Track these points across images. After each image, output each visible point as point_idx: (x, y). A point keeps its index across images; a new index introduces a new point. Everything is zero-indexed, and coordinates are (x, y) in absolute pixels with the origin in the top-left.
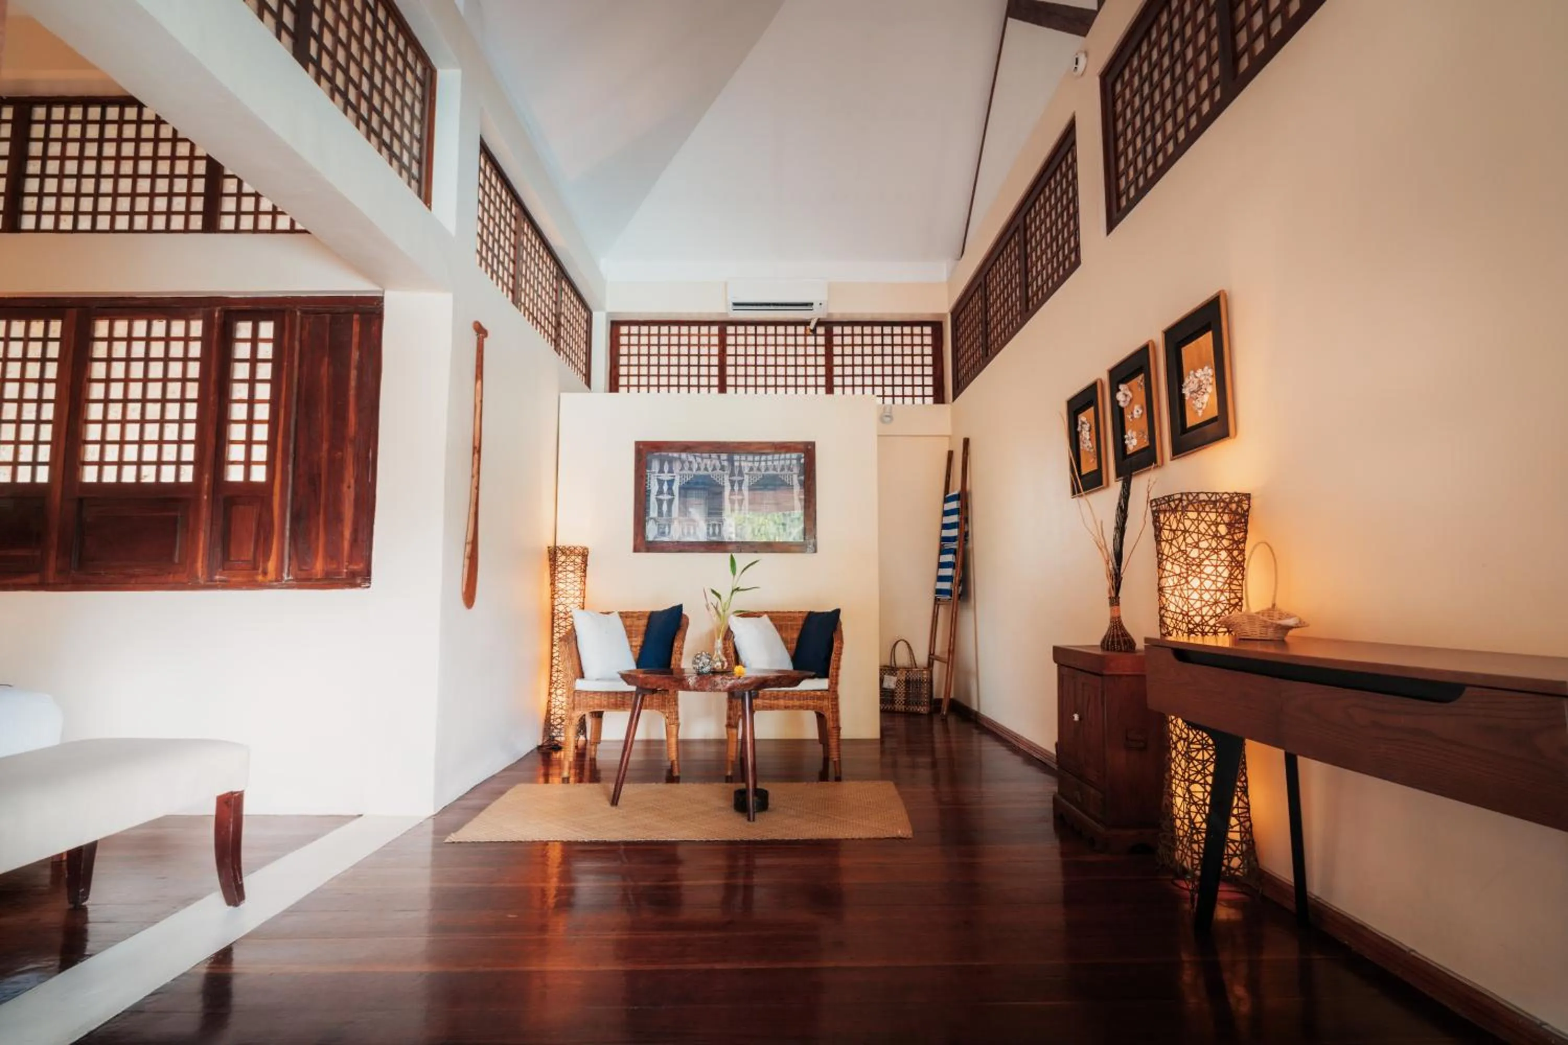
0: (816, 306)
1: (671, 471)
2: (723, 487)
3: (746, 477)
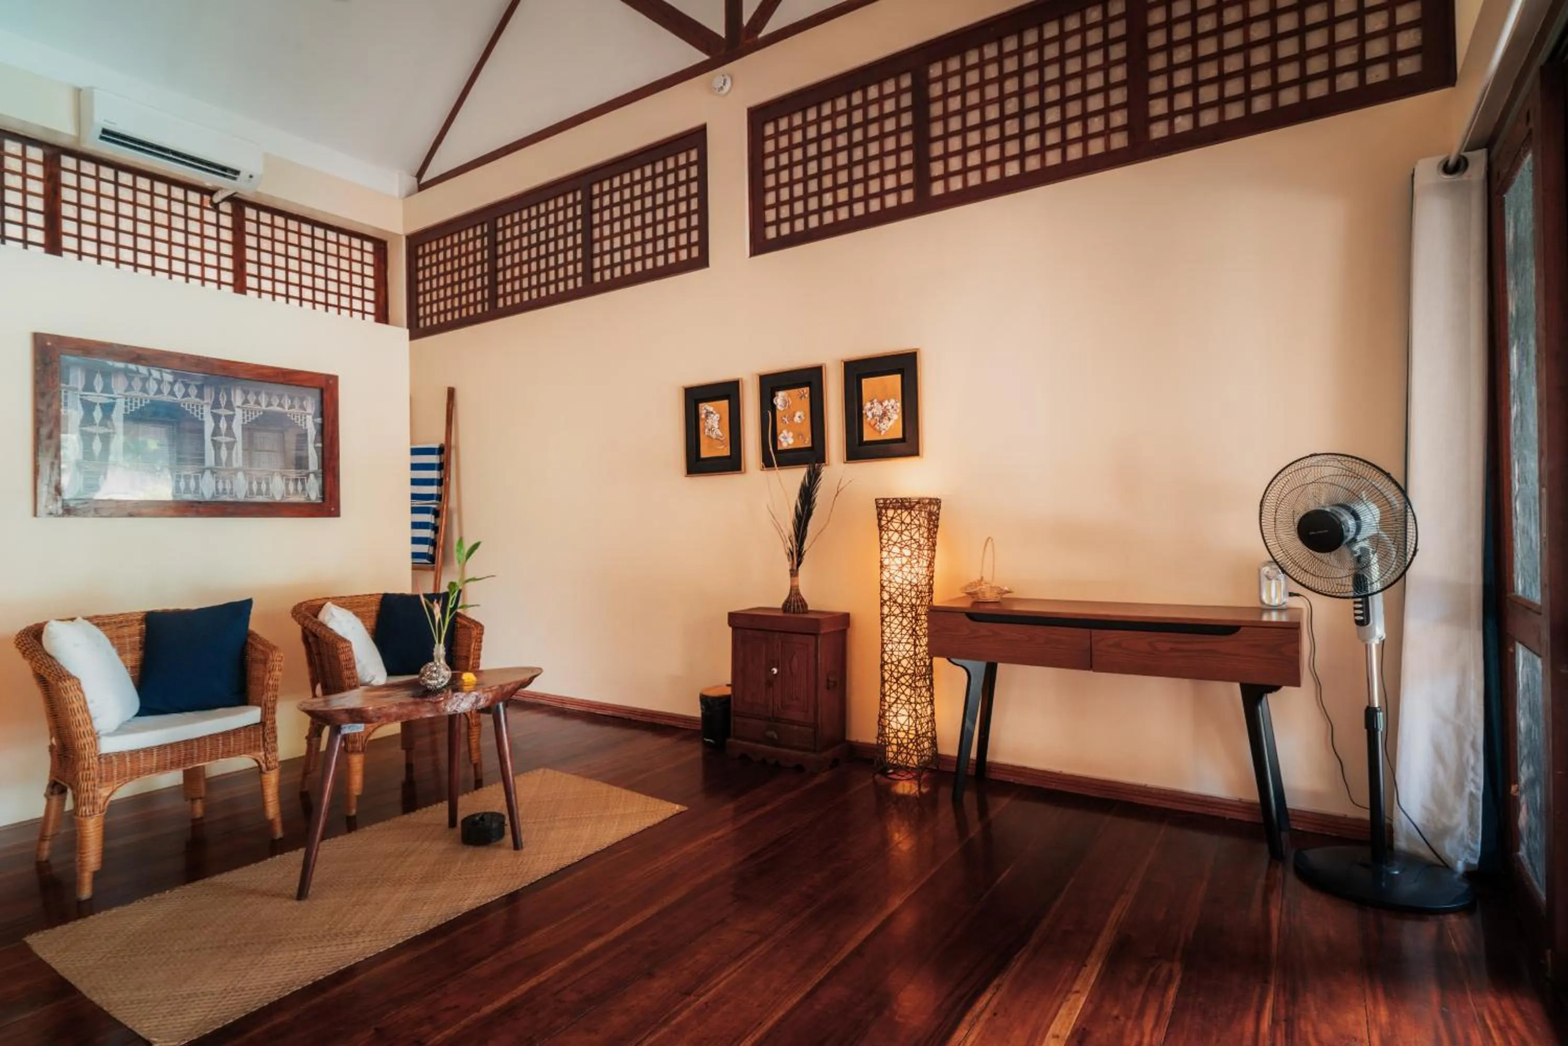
0: (243, 177)
1: (107, 389)
2: (202, 423)
3: (239, 413)
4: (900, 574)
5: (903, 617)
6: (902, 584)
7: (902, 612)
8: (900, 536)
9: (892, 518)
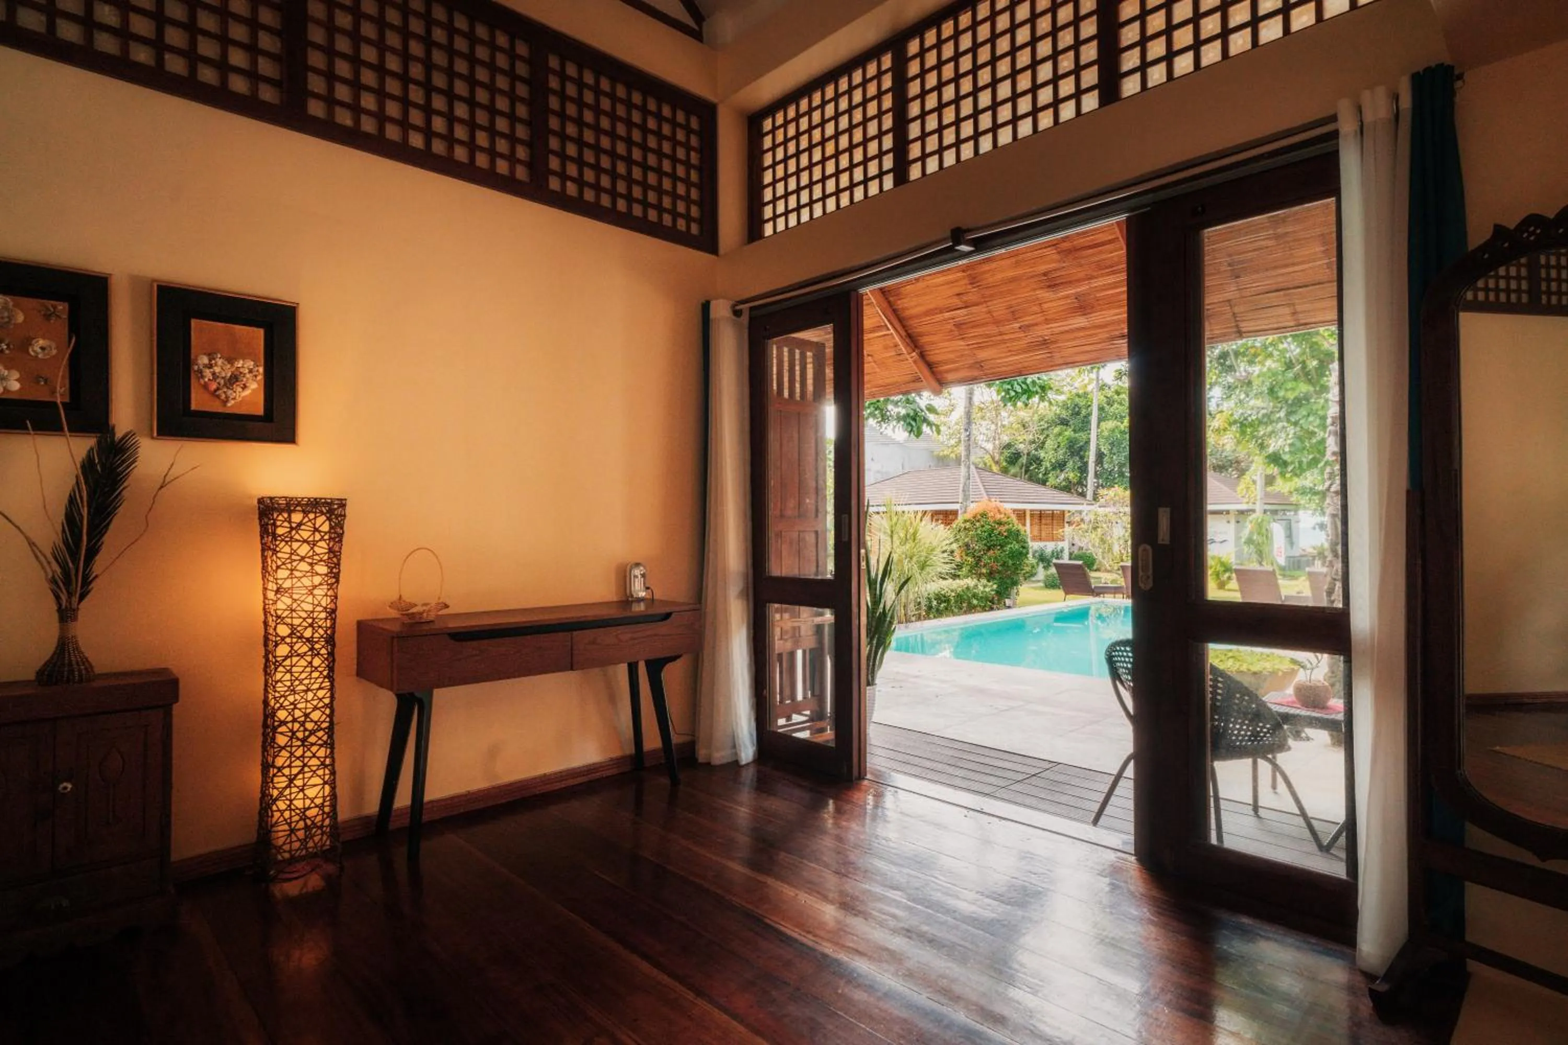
4: (310, 599)
5: (313, 656)
6: (312, 612)
7: (312, 649)
8: (312, 548)
9: (300, 524)
